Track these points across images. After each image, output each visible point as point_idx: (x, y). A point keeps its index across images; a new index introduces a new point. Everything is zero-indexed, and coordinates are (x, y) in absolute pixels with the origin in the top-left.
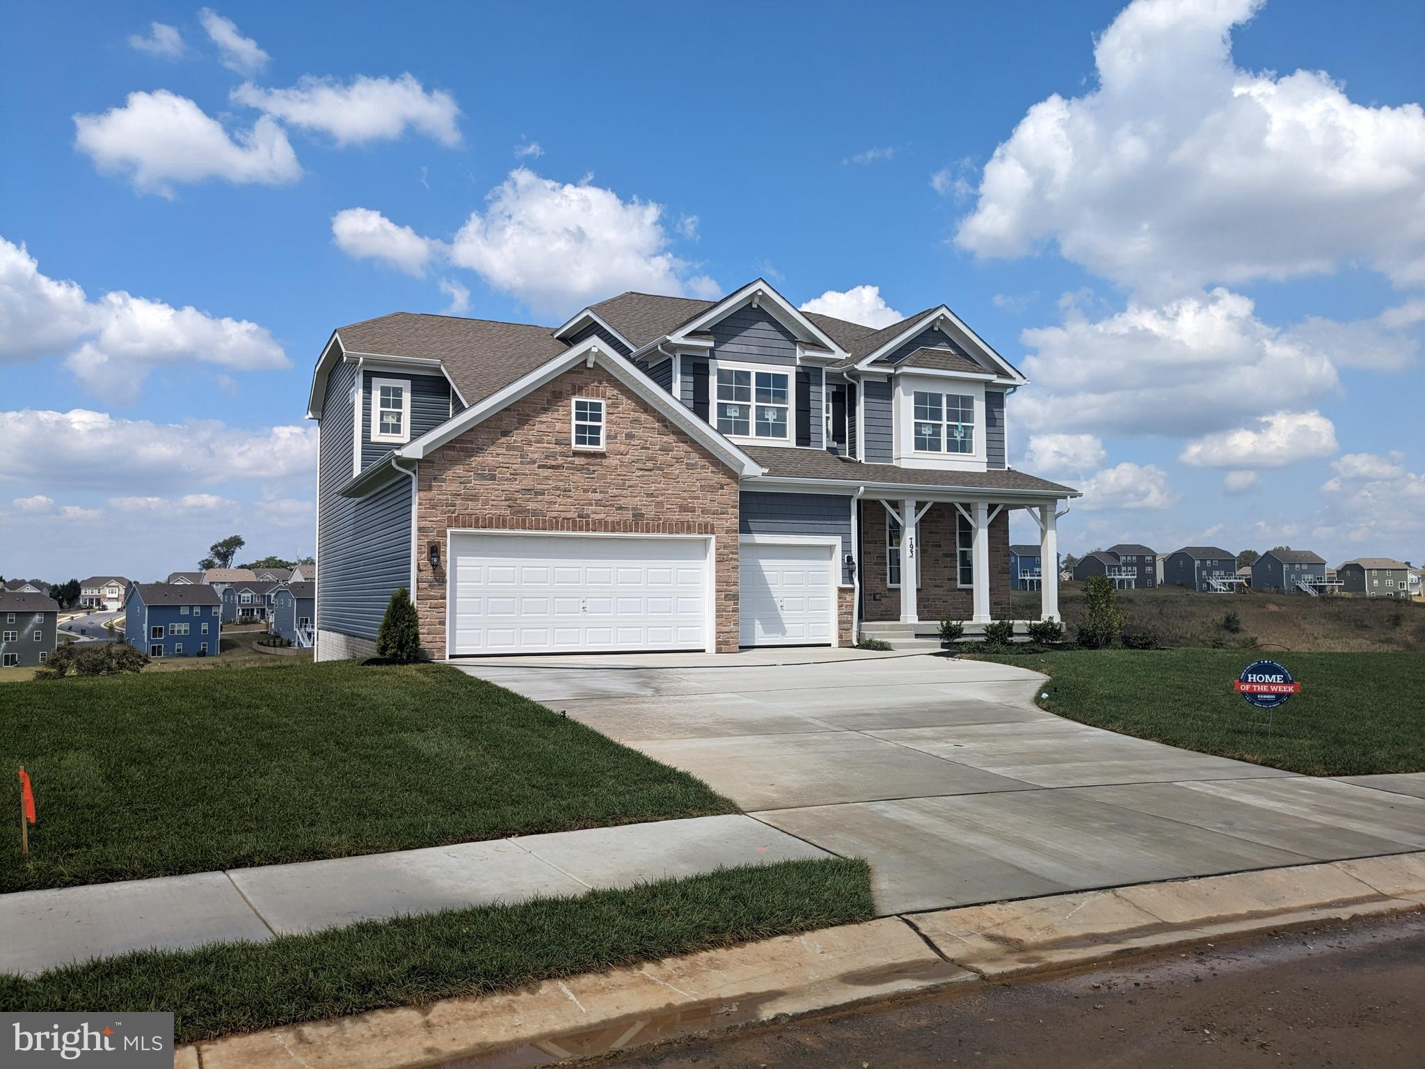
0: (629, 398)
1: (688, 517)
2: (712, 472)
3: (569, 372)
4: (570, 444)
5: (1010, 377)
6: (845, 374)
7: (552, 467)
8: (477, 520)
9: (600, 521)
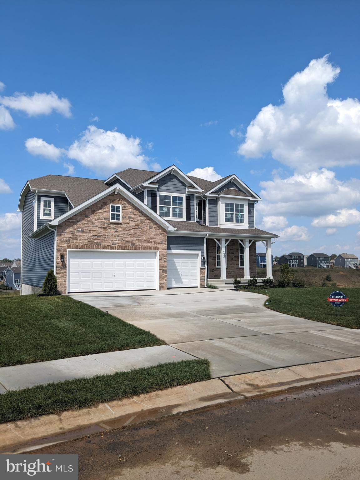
0: (129, 204)
1: (150, 244)
2: (158, 229)
3: (109, 195)
4: (109, 220)
5: (256, 198)
6: (202, 197)
7: (103, 228)
8: (77, 246)
9: (120, 246)
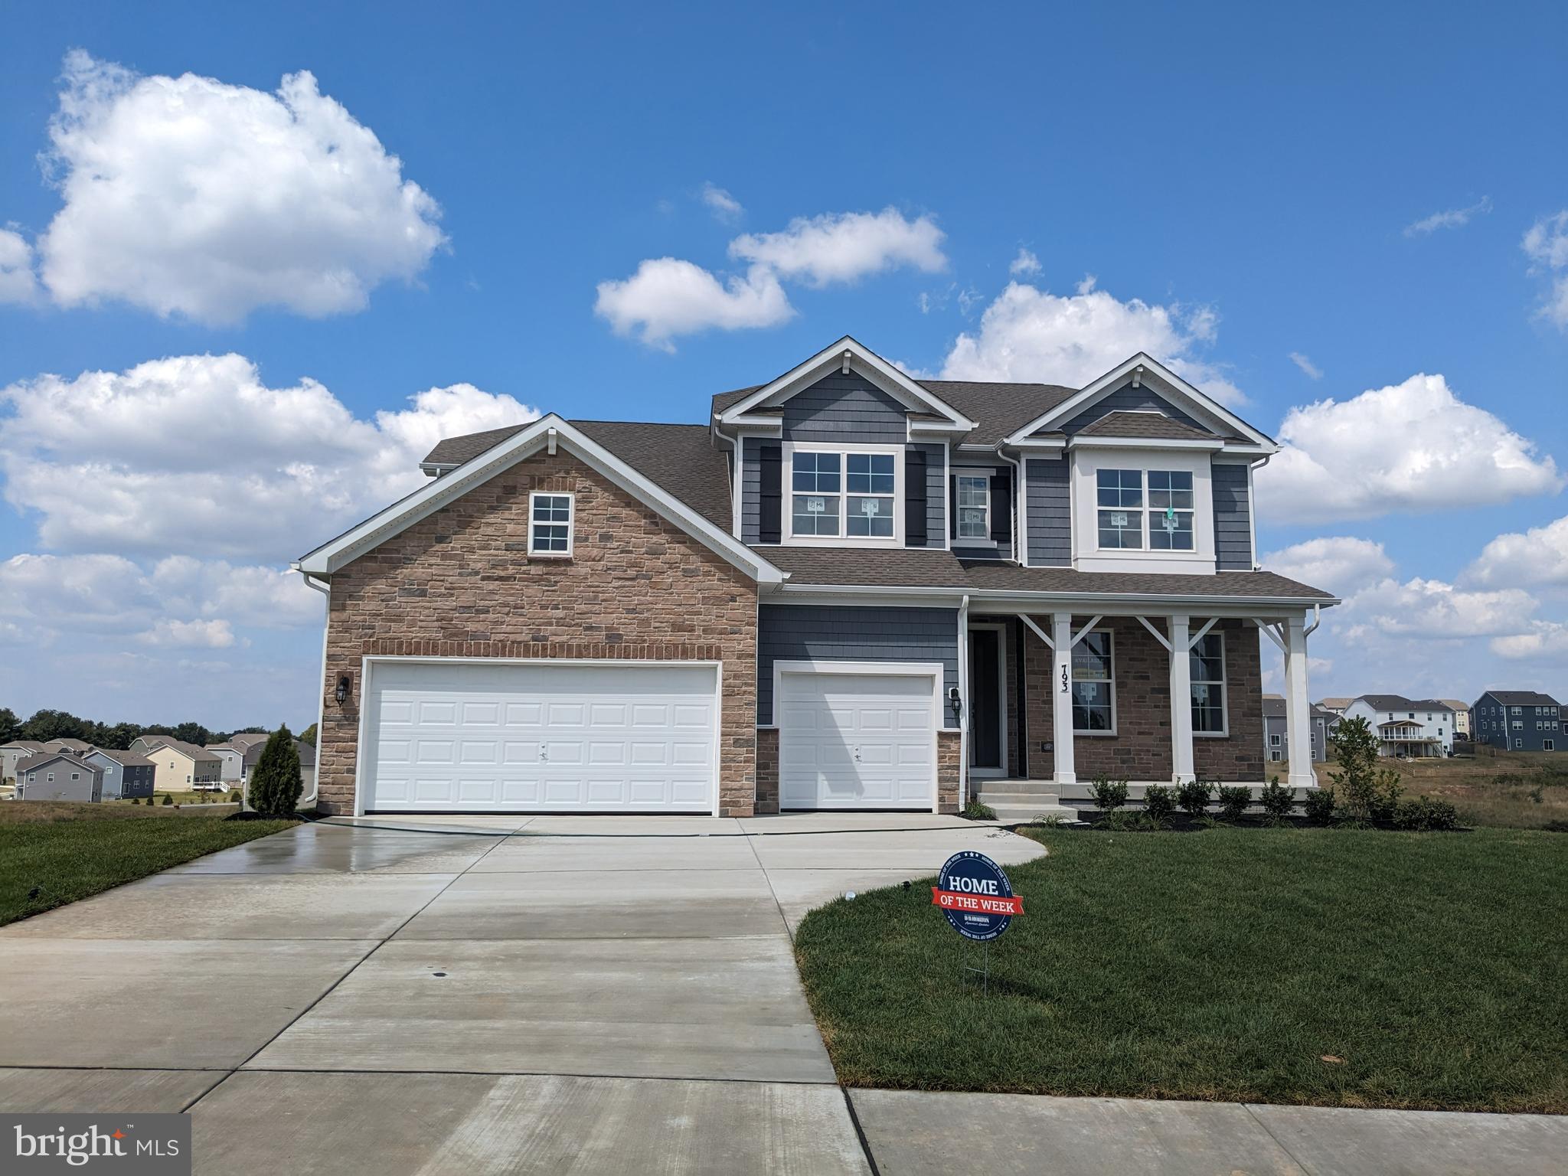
0: (605, 490)
1: (684, 637)
2: (720, 580)
3: (527, 461)
4: (526, 550)
5: (1252, 443)
6: (999, 453)
7: (500, 579)
9: (562, 645)
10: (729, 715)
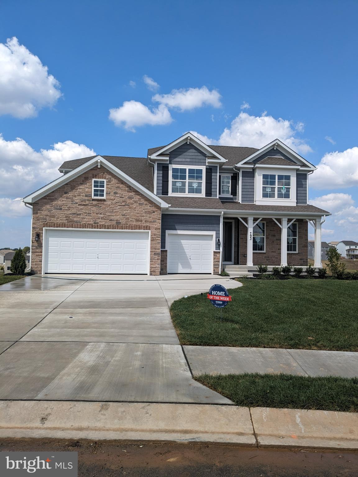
0: (115, 179)
1: (139, 223)
2: (150, 206)
3: (91, 170)
4: (91, 196)
5: (308, 167)
6: (234, 169)
7: (84, 205)
8: (54, 224)
9: (103, 225)
10: (152, 246)
